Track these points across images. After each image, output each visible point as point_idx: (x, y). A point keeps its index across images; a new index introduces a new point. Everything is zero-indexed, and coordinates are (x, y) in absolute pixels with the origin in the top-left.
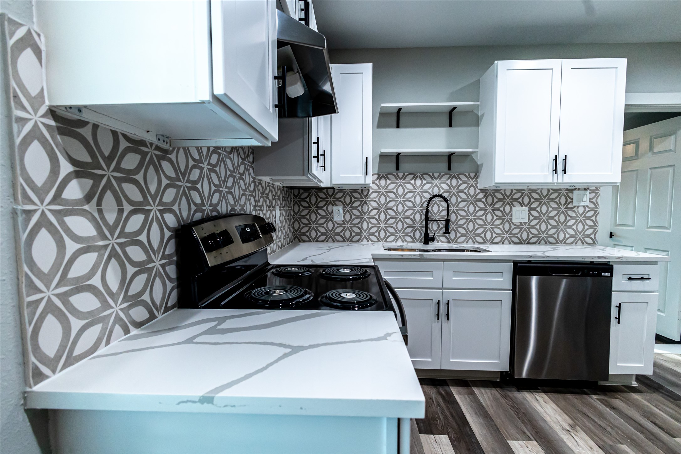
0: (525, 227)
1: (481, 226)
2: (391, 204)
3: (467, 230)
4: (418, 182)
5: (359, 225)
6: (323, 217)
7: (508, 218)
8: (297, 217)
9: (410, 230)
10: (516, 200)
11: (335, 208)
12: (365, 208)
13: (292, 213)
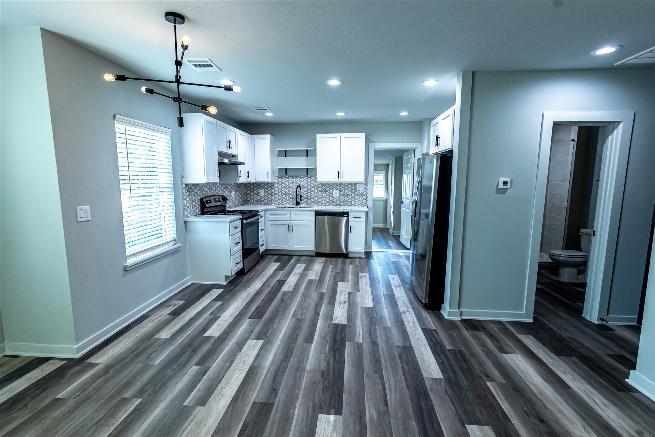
0: (338, 199)
1: (320, 198)
2: (284, 189)
3: (315, 200)
4: (294, 180)
5: (271, 198)
6: (256, 194)
7: (331, 195)
8: (246, 194)
9: (291, 200)
10: (334, 187)
11: (261, 190)
12: (273, 190)
13: (243, 192)
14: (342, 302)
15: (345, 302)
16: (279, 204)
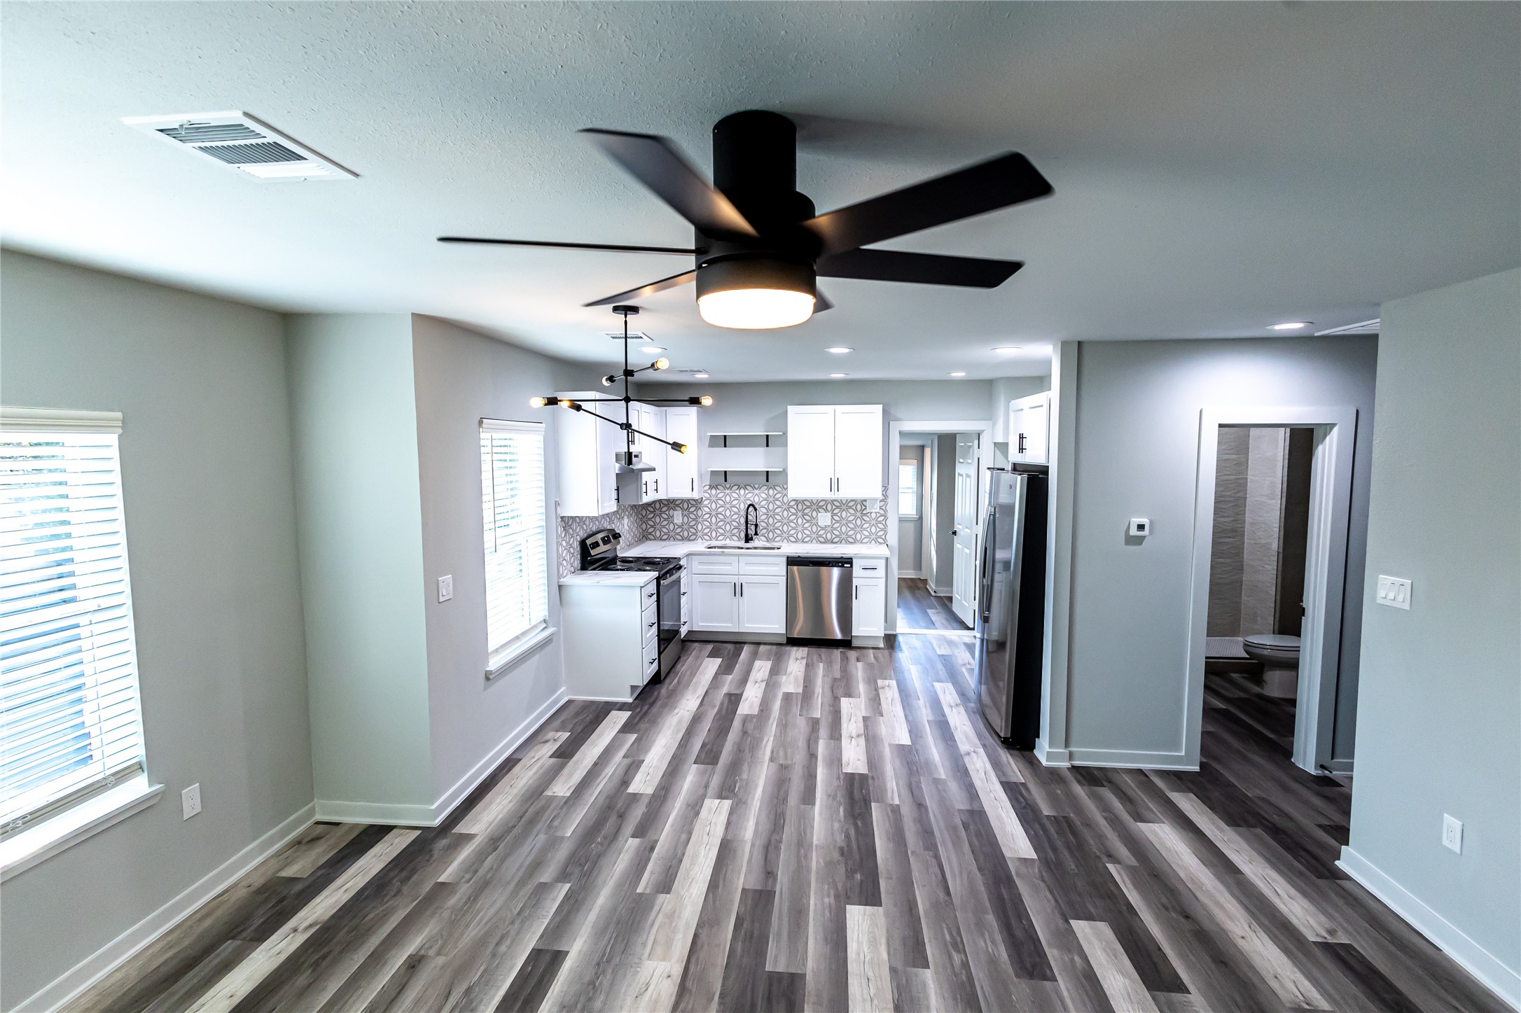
0: (829, 529)
1: (793, 528)
2: (721, 510)
3: (782, 531)
4: (742, 491)
5: (695, 527)
6: (665, 519)
7: (815, 521)
8: (644, 519)
9: (736, 531)
10: (821, 507)
11: (675, 512)
12: (700, 513)
13: (640, 516)
14: (854, 735)
15: (858, 736)
16: (711, 540)
